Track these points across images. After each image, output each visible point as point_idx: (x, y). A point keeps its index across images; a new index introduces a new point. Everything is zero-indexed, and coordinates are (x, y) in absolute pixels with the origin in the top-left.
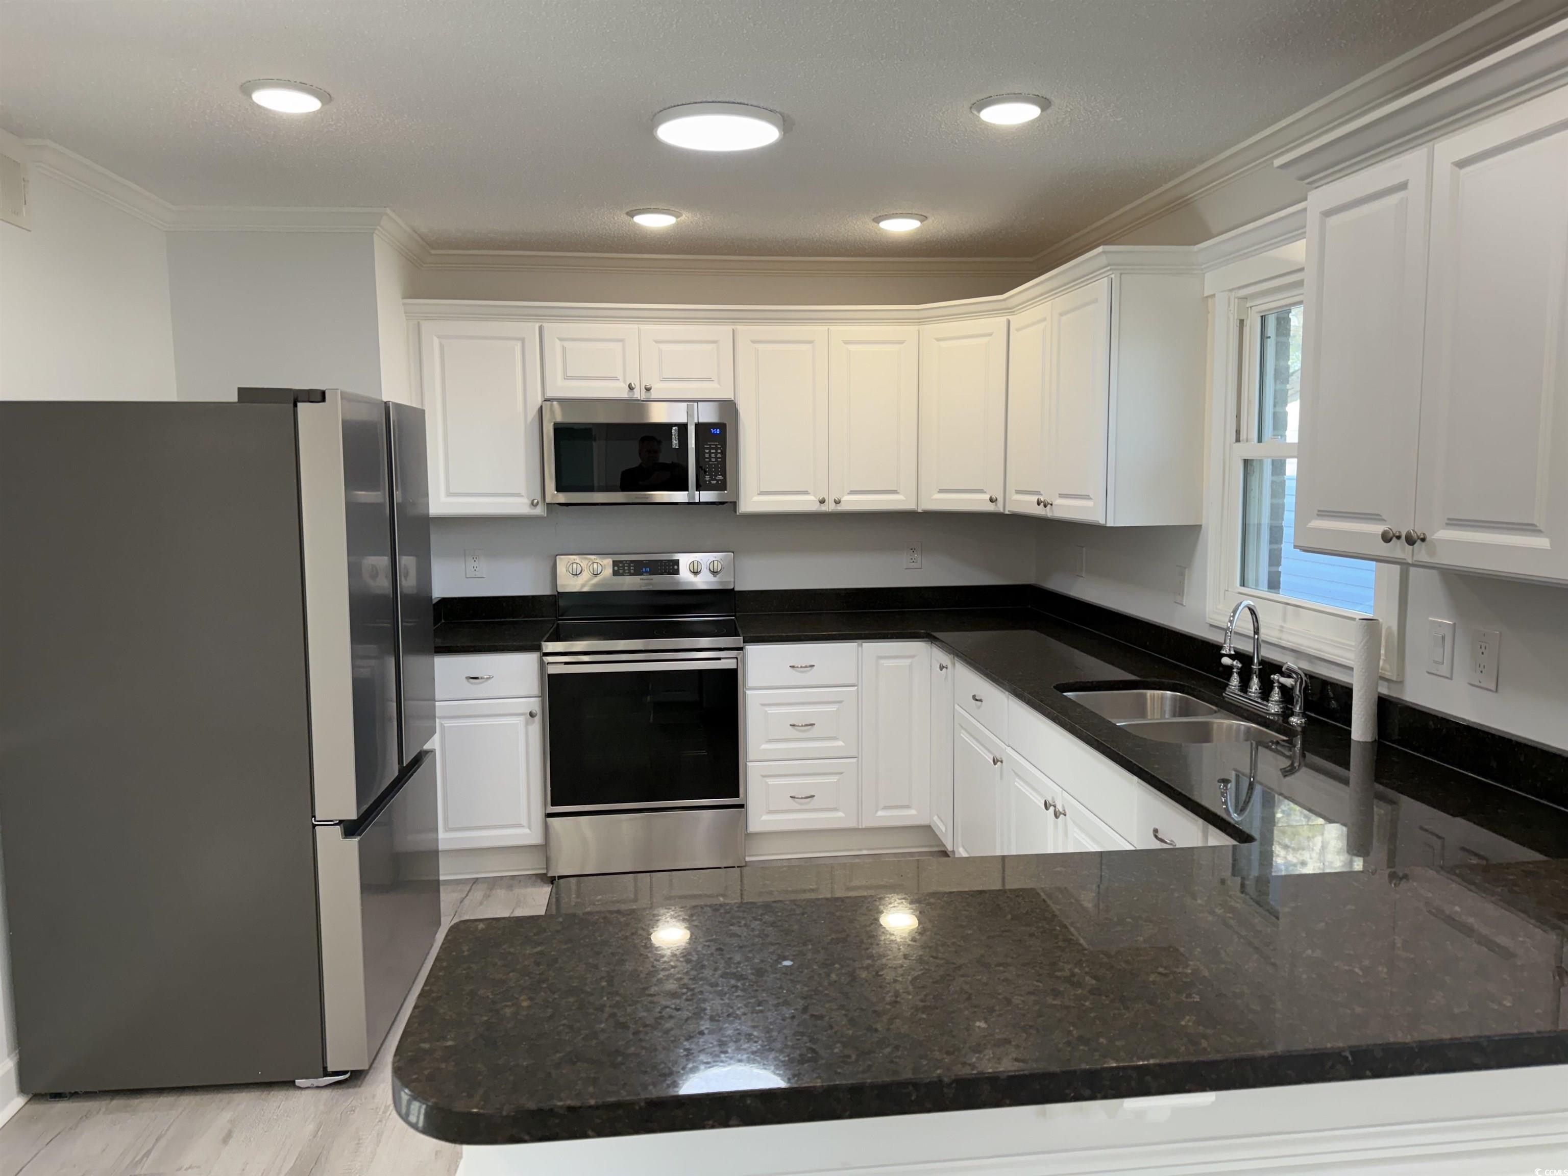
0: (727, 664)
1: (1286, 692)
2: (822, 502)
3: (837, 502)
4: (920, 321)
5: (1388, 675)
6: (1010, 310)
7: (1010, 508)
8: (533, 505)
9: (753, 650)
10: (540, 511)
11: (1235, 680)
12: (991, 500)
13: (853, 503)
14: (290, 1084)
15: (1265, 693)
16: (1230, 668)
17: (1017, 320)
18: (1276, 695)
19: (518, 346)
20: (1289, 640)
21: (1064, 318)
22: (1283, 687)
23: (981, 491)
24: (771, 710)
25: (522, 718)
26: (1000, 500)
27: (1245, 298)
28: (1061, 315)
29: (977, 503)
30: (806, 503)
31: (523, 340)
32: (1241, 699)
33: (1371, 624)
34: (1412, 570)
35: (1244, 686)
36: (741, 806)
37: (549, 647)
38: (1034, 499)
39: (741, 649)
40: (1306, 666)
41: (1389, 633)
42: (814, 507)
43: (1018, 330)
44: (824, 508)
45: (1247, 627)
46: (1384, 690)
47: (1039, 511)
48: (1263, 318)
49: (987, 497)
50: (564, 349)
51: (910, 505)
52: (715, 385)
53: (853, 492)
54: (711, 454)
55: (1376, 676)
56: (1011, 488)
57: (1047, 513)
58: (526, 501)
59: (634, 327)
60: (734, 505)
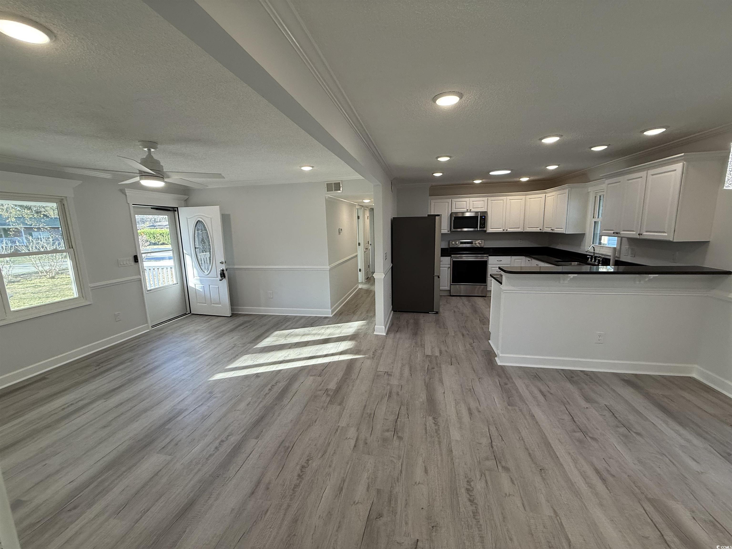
0: (486, 260)
1: (599, 260)
2: (504, 230)
3: (507, 230)
4: (526, 195)
5: (618, 256)
6: (546, 193)
7: (544, 231)
8: (448, 231)
9: (490, 257)
10: (449, 232)
11: (590, 259)
12: (540, 229)
13: (510, 230)
14: (428, 313)
15: (595, 261)
16: (589, 258)
17: (547, 195)
18: (597, 261)
19: (447, 203)
20: (601, 252)
21: (558, 196)
22: (598, 260)
23: (538, 228)
24: (493, 268)
25: (447, 268)
26: (542, 229)
27: (597, 192)
28: (558, 195)
29: (538, 230)
30: (501, 230)
31: (448, 203)
32: (590, 262)
33: (615, 249)
34: (623, 238)
35: (591, 260)
36: (486, 285)
37: (452, 256)
38: (550, 229)
39: (488, 257)
40: (603, 257)
41: (618, 250)
42: (502, 231)
43: (548, 197)
44: (504, 231)
45: (592, 251)
46: (617, 259)
47: (551, 231)
48: (600, 197)
49: (539, 229)
50: (455, 204)
51: (522, 231)
52: (483, 209)
53: (510, 228)
54: (483, 222)
55: (615, 257)
56: (545, 226)
57: (553, 232)
58: (447, 231)
59: (468, 199)
60: (485, 231)
